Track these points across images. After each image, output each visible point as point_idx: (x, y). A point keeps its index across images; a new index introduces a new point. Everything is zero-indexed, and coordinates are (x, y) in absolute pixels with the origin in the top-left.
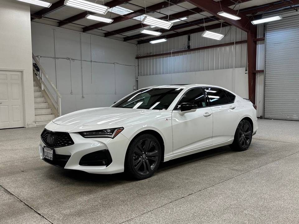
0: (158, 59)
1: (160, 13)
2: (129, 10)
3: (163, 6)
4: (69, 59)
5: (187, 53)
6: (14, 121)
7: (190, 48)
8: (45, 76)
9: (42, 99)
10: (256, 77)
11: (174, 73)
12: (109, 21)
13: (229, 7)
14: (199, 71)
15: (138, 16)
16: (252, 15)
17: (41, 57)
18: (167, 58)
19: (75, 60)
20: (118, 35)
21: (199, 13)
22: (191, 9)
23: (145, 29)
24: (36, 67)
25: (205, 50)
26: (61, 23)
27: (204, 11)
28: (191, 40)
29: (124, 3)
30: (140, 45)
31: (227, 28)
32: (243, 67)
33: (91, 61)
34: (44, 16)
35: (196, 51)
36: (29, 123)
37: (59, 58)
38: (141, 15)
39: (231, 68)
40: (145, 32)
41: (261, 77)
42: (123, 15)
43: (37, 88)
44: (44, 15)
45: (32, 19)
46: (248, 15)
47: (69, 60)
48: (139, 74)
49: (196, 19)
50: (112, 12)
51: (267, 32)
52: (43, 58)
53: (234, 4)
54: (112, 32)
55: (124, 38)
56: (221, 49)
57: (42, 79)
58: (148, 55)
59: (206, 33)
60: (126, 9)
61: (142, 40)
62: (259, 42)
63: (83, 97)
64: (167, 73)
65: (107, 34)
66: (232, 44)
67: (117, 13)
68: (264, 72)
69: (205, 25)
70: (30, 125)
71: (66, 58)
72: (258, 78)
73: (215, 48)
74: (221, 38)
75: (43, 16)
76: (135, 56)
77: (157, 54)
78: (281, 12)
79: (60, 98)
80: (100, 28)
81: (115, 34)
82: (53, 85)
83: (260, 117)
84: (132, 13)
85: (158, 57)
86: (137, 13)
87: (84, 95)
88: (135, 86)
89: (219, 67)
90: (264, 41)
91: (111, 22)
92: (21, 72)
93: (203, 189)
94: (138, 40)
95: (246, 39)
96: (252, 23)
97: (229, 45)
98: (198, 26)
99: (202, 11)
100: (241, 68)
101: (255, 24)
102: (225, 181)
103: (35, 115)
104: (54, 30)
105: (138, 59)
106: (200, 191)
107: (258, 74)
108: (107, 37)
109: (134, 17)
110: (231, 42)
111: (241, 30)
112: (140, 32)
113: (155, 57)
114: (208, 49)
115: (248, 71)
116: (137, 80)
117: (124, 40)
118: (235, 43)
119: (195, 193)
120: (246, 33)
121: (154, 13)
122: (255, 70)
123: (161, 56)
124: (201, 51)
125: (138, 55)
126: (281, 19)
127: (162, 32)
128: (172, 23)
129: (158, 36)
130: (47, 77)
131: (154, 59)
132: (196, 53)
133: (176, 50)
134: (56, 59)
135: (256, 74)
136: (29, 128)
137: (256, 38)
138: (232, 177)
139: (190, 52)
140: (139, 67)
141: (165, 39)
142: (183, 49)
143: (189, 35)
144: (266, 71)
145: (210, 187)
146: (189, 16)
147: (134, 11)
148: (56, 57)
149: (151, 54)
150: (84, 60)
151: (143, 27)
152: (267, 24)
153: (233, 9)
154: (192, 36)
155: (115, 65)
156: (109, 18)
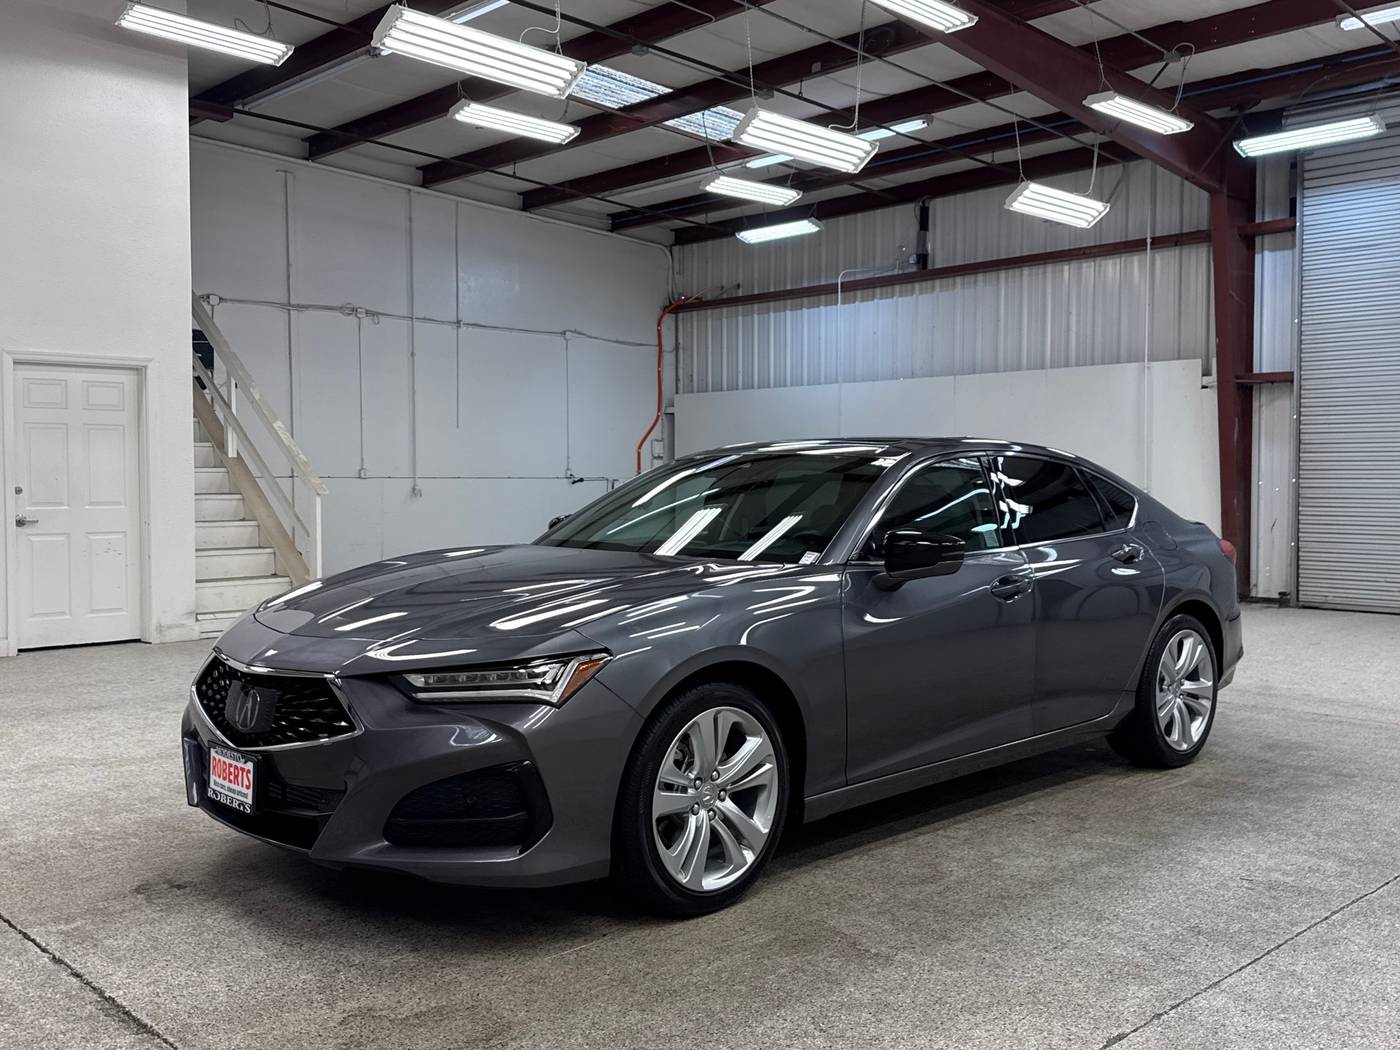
0: (772, 315)
1: (799, 97)
2: (649, 85)
3: (816, 67)
4: (354, 311)
5: (913, 289)
6: (93, 611)
7: (930, 267)
8: (244, 389)
9: (229, 504)
10: (1255, 405)
11: (852, 379)
12: (558, 132)
13: (1130, 73)
14: (974, 373)
15: (691, 112)
16: (1234, 113)
17: (219, 299)
18: (816, 310)
19: (382, 319)
20: (586, 204)
21: (983, 100)
22: (951, 83)
23: (724, 174)
24: (203, 349)
25: (1003, 274)
26: (321, 143)
27: (1017, 89)
28: (935, 225)
29: (636, 47)
30: (688, 247)
31: (1114, 171)
32: (1186, 358)
33: (458, 322)
34: (246, 109)
35: (958, 280)
36: (167, 620)
37: (306, 307)
38: (707, 107)
39: (1129, 361)
40: (724, 185)
41: (1277, 403)
42: (620, 109)
43: (208, 448)
44: (244, 105)
45: (192, 119)
46: (1216, 113)
47: (352, 317)
48: (681, 386)
49: (963, 131)
51: (1307, 193)
52: (229, 304)
53: (1159, 57)
54: (562, 184)
55: (614, 216)
56: (1080, 269)
57: (229, 406)
58: (725, 296)
59: (1026, 193)
60: (638, 81)
61: (699, 227)
62: (1267, 239)
63: (415, 492)
64: (815, 381)
65: (535, 199)
66: (1134, 246)
67: (591, 97)
68: (1292, 381)
69: (1019, 153)
70: (169, 627)
71: (341, 309)
72: (1263, 409)
73: (1050, 268)
74: (1095, 218)
75: (240, 107)
76: (660, 301)
77: (767, 291)
78: (1380, 100)
79: (318, 499)
80: (508, 169)
81: (573, 197)
82: (285, 436)
83: (1277, 596)
84: (661, 99)
85: (772, 304)
86: (687, 98)
87: (421, 484)
88: (657, 441)
89: (1073, 354)
90: (1289, 234)
91: (569, 137)
92: (137, 369)
93: (1173, 1008)
94: (678, 223)
95: (1204, 226)
96: (1236, 147)
97: (1121, 253)
98: (972, 158)
99: (1003, 87)
100: (1179, 358)
101: (1250, 155)
102: (1268, 957)
103: (197, 581)
104: (283, 174)
105: (676, 313)
106: (1159, 1016)
107: (1264, 391)
108: (536, 211)
109: (673, 118)
110: (1130, 239)
111: (1179, 178)
112: (701, 187)
113: (756, 306)
114: (1017, 272)
115: (1218, 377)
116: (670, 410)
117: (612, 224)
118: (1149, 241)
119: (1135, 1031)
120: (1205, 195)
121: (772, 96)
122: (1247, 372)
123: (789, 302)
124: (980, 277)
125: (676, 296)
126: (1378, 134)
127: (800, 190)
128: (872, 143)
129: (783, 206)
130: (257, 397)
131: (752, 314)
132: (959, 286)
133: (863, 272)
134: (292, 312)
135: (1251, 389)
136: (165, 647)
137: (1254, 220)
138: (1288, 929)
139: (929, 284)
140: (681, 351)
141: (810, 221)
142: (893, 270)
143: (923, 203)
144: (1303, 377)
145: (1204, 994)
146: (934, 114)
147: (671, 90)
148: (292, 302)
149: (741, 289)
150: (424, 319)
151: (718, 162)
152: (1307, 158)
153: (1152, 82)
154: (939, 207)
155: (567, 340)
156: (559, 121)
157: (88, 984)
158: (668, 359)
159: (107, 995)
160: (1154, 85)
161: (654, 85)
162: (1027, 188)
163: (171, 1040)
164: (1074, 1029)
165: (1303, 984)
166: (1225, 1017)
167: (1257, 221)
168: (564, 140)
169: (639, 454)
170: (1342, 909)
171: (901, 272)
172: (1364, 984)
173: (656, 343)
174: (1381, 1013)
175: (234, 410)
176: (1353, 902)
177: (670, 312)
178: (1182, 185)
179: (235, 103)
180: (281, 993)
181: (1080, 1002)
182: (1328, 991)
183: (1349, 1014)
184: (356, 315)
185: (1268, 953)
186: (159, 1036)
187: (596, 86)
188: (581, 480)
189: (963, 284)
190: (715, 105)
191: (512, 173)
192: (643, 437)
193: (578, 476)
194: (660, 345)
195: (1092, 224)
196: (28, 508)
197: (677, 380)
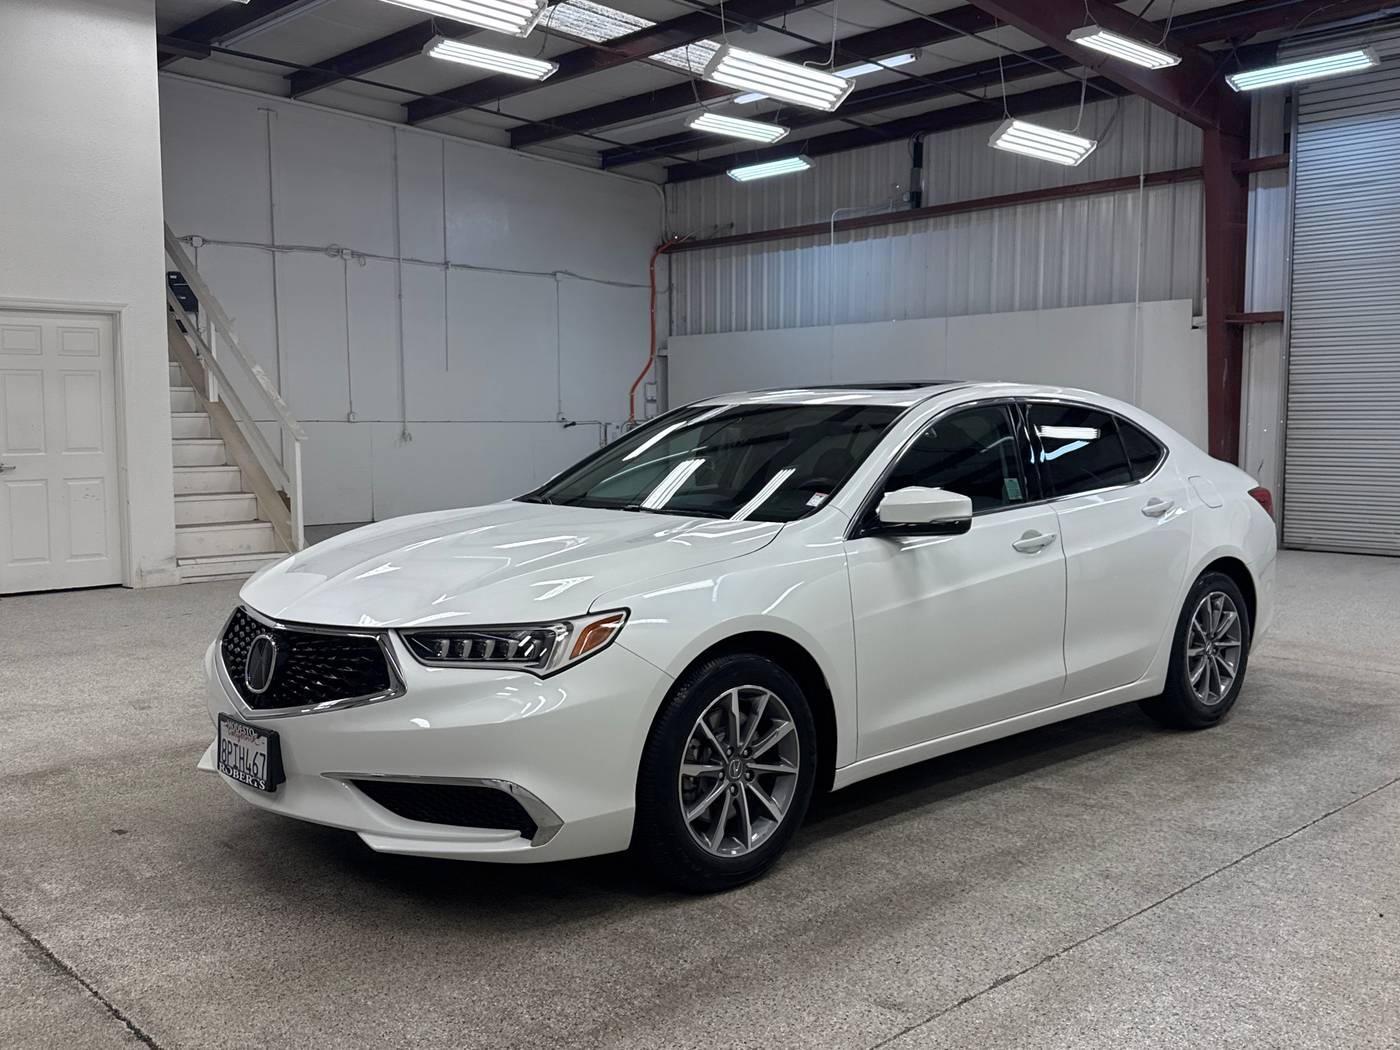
0: (765, 255)
1: (783, 31)
2: (631, 18)
4: (339, 252)
5: (907, 228)
6: (72, 557)
7: (923, 205)
8: (223, 333)
9: (211, 449)
10: (1246, 345)
11: (845, 321)
12: (535, 69)
13: (1119, 5)
14: (967, 314)
15: (677, 47)
16: (1229, 46)
17: (204, 241)
18: (810, 249)
19: (368, 260)
20: (574, 140)
21: (972, 33)
22: (937, 16)
23: (710, 112)
24: (182, 292)
25: (996, 212)
26: (302, 81)
27: (1001, 23)
28: (929, 161)
30: (681, 185)
31: (1107, 107)
32: (1179, 297)
33: (446, 263)
34: (223, 46)
35: (952, 218)
36: (147, 566)
37: (291, 248)
38: (692, 41)
39: (1121, 301)
40: (709, 123)
41: (1268, 343)
42: (603, 44)
43: (187, 393)
44: (220, 42)
45: (163, 58)
46: (1211, 46)
47: (338, 259)
48: (674, 328)
49: (955, 65)
50: (553, 24)
51: (1301, 128)
52: (212, 245)
54: (547, 121)
55: (605, 154)
56: (1074, 206)
57: (209, 350)
58: (719, 236)
59: (1010, 130)
60: (620, 15)
61: (690, 165)
62: (1261, 176)
63: (405, 436)
64: (808, 323)
65: (524, 136)
66: (1126, 183)
67: (574, 32)
68: (1282, 321)
69: (1002, 89)
70: (150, 572)
71: (327, 250)
72: (1254, 349)
73: (1043, 206)
74: (1082, 156)
75: (216, 45)
76: (653, 241)
77: (760, 230)
79: (297, 445)
80: (492, 106)
81: (564, 134)
82: (264, 381)
84: (644, 33)
85: (766, 244)
86: (671, 31)
87: (411, 428)
88: (651, 384)
89: (1065, 293)
90: (1283, 170)
91: (547, 74)
92: (112, 315)
93: (1065, 950)
94: (669, 161)
95: (1198, 163)
96: (1228, 82)
97: (1115, 191)
98: (965, 94)
99: (989, 22)
100: (1171, 299)
101: (1243, 89)
102: (1170, 901)
103: (177, 527)
104: (266, 112)
105: (670, 253)
106: (1050, 958)
107: (1255, 331)
108: (524, 149)
109: (658, 52)
110: (1124, 176)
111: (1173, 116)
112: (686, 125)
113: (749, 246)
114: (1011, 210)
115: (1208, 317)
116: (664, 353)
117: (603, 161)
118: (1142, 178)
119: (1024, 972)
120: (1200, 130)
121: (756, 30)
122: (1238, 311)
123: (782, 241)
124: (974, 215)
125: (669, 237)
126: (1370, 68)
127: (788, 126)
128: (848, 81)
129: (770, 143)
130: (236, 341)
131: (746, 254)
132: (952, 225)
133: (855, 211)
134: (276, 253)
135: (1242, 330)
136: (147, 592)
137: (1248, 156)
138: (1196, 873)
139: (922, 223)
140: (674, 293)
141: (800, 159)
142: (887, 208)
143: (917, 139)
144: (1294, 317)
145: (1099, 936)
146: (923, 48)
147: (654, 24)
148: (276, 244)
149: (734, 228)
150: (412, 260)
151: (702, 99)
152: (1305, 91)
153: (1142, 14)
154: (933, 143)
155: (558, 281)
156: (537, 57)
157: (16, 927)
158: (662, 299)
159: (34, 937)
160: (1143, 17)
161: (636, 18)
162: (1011, 125)
163: (88, 981)
164: (964, 971)
165: (1198, 926)
166: (1115, 959)
167: (1251, 158)
168: (542, 77)
169: (632, 397)
170: (1254, 853)
171: (894, 210)
172: (1258, 926)
173: (650, 284)
174: (1268, 956)
175: (214, 354)
176: (1267, 846)
177: (663, 252)
178: (1177, 122)
179: (212, 40)
180: (201, 936)
181: (975, 944)
182: (1220, 934)
183: (1235, 956)
184: (342, 257)
185: (1172, 896)
186: (77, 978)
187: (577, 20)
188: (573, 424)
189: (957, 222)
190: (700, 38)
191: (496, 110)
192: (636, 380)
193: (570, 420)
194: (653, 286)
195: (1079, 162)
196: (5, 455)
197: (671, 322)
